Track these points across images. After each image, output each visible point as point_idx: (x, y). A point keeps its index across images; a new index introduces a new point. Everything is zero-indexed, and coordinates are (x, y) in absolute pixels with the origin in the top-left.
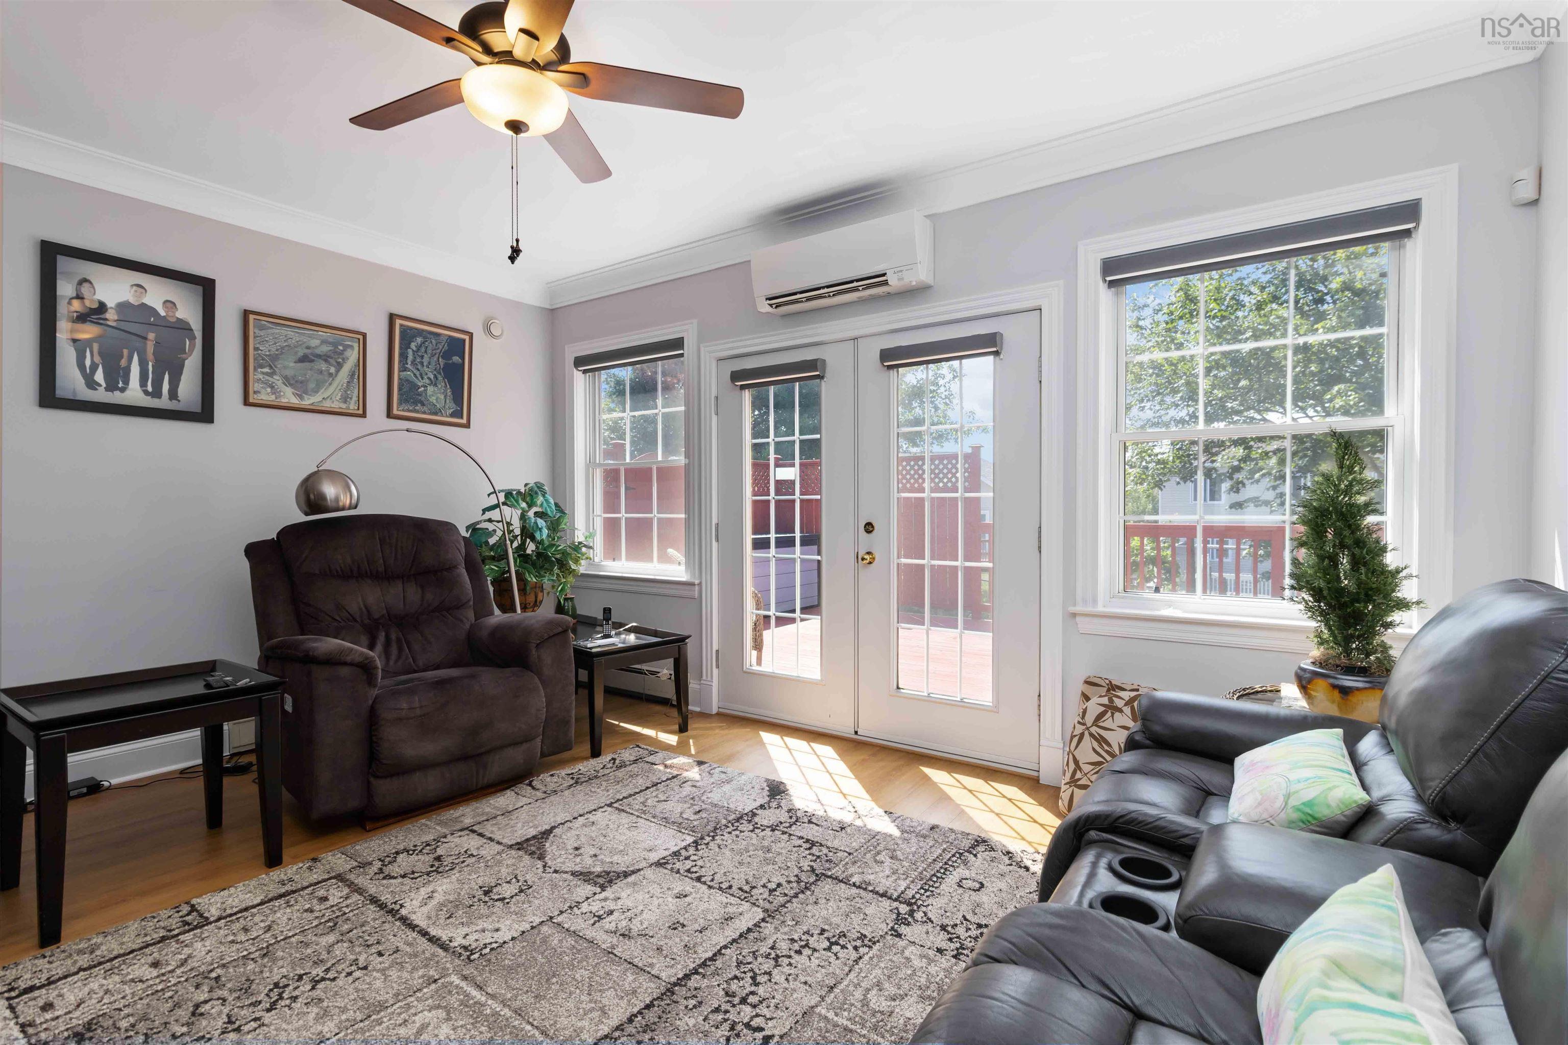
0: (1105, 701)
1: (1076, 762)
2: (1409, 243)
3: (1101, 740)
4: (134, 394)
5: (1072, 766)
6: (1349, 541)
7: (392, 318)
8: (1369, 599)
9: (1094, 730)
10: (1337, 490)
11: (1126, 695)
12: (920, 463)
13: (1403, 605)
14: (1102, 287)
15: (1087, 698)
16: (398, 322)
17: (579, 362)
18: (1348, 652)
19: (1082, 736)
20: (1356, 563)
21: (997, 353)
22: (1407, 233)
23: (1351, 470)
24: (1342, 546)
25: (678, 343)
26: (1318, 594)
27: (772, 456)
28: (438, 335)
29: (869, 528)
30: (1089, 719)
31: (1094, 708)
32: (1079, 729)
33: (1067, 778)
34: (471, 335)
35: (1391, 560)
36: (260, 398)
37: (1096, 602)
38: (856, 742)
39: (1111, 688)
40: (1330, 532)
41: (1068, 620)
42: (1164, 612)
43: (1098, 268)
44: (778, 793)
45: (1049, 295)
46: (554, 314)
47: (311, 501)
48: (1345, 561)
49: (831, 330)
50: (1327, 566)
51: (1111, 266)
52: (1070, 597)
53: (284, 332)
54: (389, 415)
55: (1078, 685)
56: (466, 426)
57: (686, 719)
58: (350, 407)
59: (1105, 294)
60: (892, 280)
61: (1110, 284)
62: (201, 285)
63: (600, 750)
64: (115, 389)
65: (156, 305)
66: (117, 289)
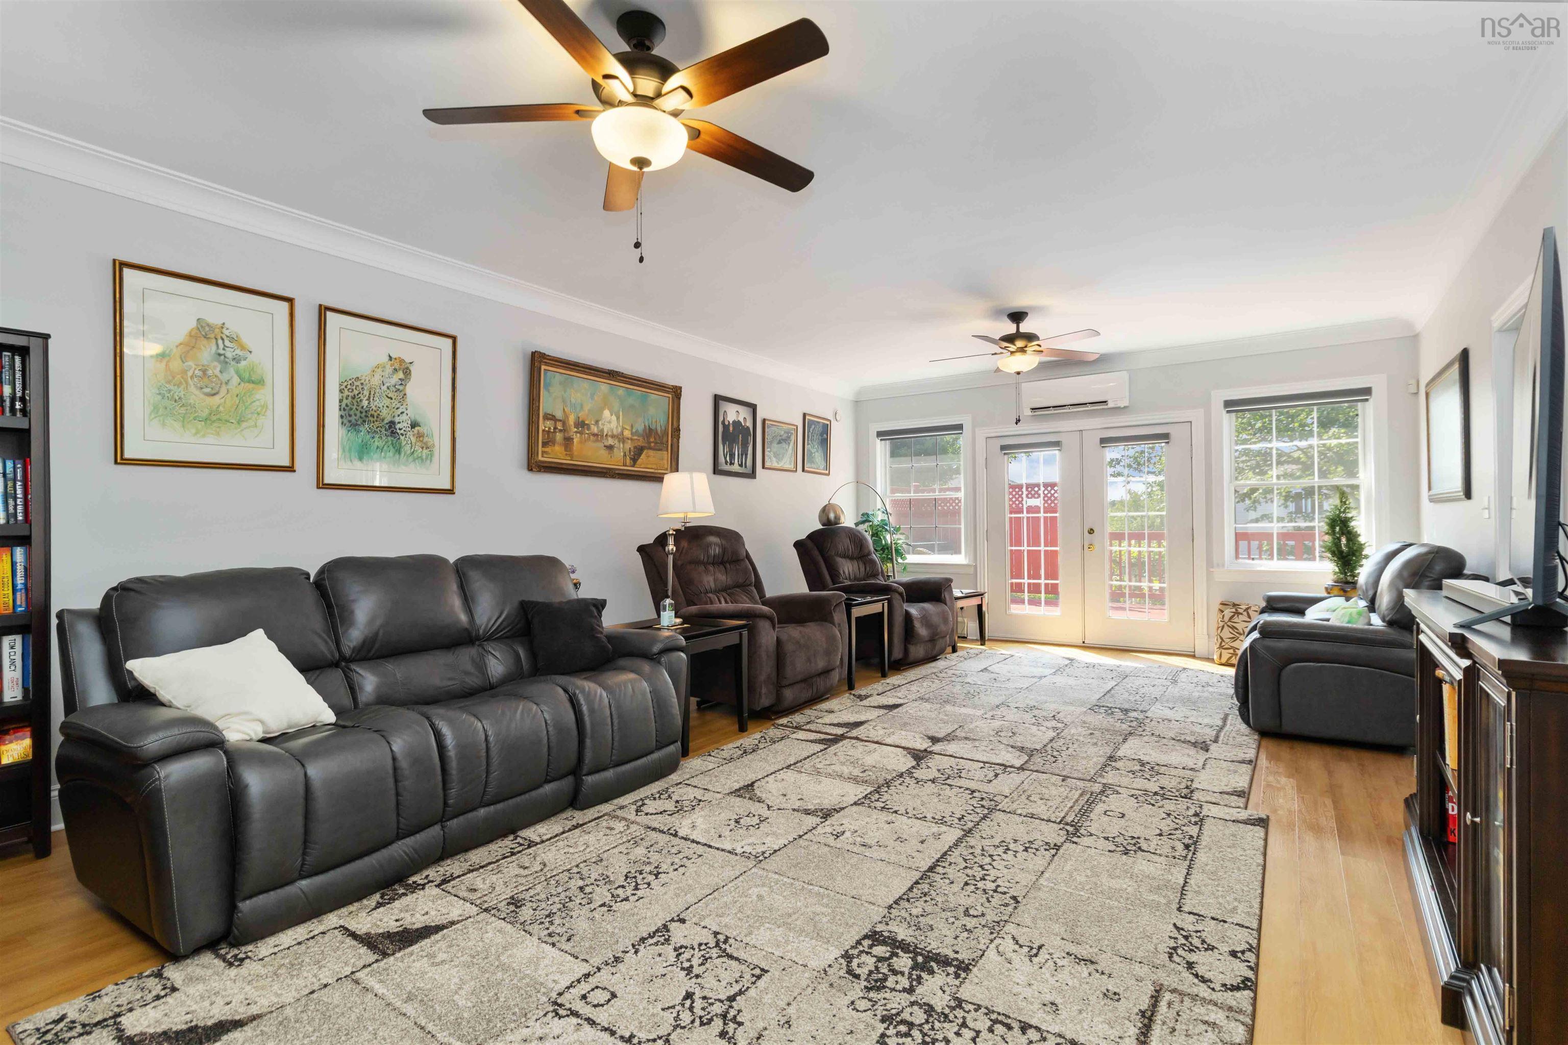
0: (1234, 610)
1: (1221, 638)
2: (1367, 403)
3: (1233, 628)
4: (736, 468)
5: (1220, 640)
6: (1345, 532)
7: (804, 415)
8: (1354, 555)
9: (1229, 623)
10: (1340, 512)
11: (1244, 607)
12: (1036, 489)
13: (1366, 557)
14: (1224, 412)
15: (1222, 612)
16: (807, 417)
17: (880, 434)
18: (1345, 574)
19: (1223, 627)
20: (1348, 540)
21: (1167, 443)
22: (1367, 400)
23: (1345, 503)
24: (1343, 534)
25: (960, 427)
26: (1333, 553)
27: (1025, 493)
28: (819, 422)
29: (1091, 531)
30: (1226, 619)
31: (1228, 612)
32: (1221, 624)
33: (1218, 646)
34: (830, 422)
35: (1362, 540)
36: (767, 464)
37: (1223, 566)
38: (1084, 646)
39: (1234, 605)
40: (1337, 529)
41: (1209, 574)
42: (1259, 569)
43: (1222, 404)
44: (1071, 660)
45: (1196, 416)
46: (858, 404)
47: (825, 519)
48: (1344, 540)
49: (1066, 426)
50: (1337, 543)
51: (1228, 404)
52: (1210, 563)
53: (774, 428)
54: (803, 470)
55: (1217, 606)
56: (828, 474)
57: (982, 639)
58: (792, 467)
59: (1226, 416)
60: (1111, 404)
61: (1228, 412)
62: (753, 408)
63: (954, 650)
64: (732, 464)
65: (742, 420)
66: (732, 414)
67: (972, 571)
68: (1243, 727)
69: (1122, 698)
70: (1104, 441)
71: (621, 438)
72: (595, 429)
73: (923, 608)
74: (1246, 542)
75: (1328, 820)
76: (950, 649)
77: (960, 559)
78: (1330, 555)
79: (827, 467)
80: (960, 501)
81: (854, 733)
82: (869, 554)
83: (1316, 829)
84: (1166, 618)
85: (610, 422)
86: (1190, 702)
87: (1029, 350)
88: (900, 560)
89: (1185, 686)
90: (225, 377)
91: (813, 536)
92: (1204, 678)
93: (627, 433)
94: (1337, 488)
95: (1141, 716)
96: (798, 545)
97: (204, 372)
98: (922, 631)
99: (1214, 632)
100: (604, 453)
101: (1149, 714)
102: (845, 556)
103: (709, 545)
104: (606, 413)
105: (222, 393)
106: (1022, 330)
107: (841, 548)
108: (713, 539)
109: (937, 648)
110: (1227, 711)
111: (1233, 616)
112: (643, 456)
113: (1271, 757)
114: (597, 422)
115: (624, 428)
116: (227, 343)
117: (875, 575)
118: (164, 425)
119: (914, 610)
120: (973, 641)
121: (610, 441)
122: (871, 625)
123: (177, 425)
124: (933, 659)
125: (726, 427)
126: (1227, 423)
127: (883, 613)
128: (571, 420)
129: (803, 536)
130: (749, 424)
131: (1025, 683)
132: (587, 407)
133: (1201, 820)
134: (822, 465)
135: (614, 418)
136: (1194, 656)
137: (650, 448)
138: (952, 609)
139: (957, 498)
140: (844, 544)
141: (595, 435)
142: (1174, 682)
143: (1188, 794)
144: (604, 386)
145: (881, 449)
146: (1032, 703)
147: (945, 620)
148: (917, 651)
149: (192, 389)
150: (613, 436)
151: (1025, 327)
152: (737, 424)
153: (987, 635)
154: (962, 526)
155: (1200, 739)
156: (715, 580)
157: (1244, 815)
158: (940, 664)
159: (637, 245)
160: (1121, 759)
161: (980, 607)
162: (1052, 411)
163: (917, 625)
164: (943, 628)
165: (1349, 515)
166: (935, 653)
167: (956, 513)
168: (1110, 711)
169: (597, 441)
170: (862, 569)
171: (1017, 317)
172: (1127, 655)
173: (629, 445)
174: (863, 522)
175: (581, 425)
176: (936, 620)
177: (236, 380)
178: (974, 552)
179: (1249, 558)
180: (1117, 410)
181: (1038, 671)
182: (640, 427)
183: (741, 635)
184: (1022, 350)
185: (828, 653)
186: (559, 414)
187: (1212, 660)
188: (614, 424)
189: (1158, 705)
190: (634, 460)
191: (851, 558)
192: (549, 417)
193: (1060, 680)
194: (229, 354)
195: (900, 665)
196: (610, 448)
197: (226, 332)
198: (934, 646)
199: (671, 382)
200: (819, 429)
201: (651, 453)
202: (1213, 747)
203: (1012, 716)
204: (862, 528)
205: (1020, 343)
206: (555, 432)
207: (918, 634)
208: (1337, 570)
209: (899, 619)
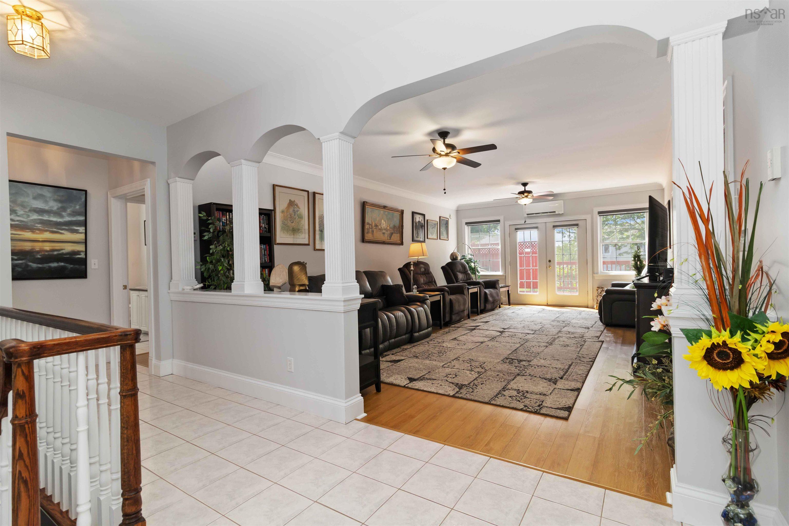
0: (602, 290)
1: (597, 300)
4: (419, 239)
7: (440, 217)
15: (598, 290)
17: (467, 223)
18: (639, 275)
19: (598, 296)
20: (640, 263)
21: (577, 227)
25: (498, 221)
26: (635, 268)
28: (445, 220)
29: (550, 261)
30: (599, 293)
32: (597, 295)
33: (596, 303)
34: (449, 219)
36: (429, 237)
37: (598, 273)
38: (548, 305)
39: (602, 288)
40: (636, 259)
41: (593, 277)
42: (611, 274)
43: (597, 213)
44: (544, 309)
45: (588, 217)
46: (458, 211)
47: (452, 258)
48: (638, 263)
49: (540, 221)
50: (636, 264)
51: (599, 213)
52: (593, 273)
53: (430, 223)
54: (440, 239)
55: (595, 288)
56: (448, 240)
57: (509, 304)
58: (436, 237)
59: (598, 217)
60: (557, 213)
61: (599, 216)
62: (424, 215)
63: (500, 307)
64: (418, 237)
65: (421, 221)
66: (418, 218)
67: (504, 278)
68: (601, 324)
69: (562, 318)
70: (554, 227)
71: (386, 230)
72: (380, 227)
73: (490, 291)
74: (606, 265)
75: (620, 341)
76: (498, 307)
77: (500, 273)
78: (634, 268)
79: (448, 237)
80: (499, 250)
81: (478, 328)
82: (467, 271)
83: (616, 343)
84: (577, 294)
85: (384, 224)
86: (585, 319)
87: (529, 197)
88: (478, 274)
89: (583, 315)
90: (295, 217)
91: (448, 264)
92: (591, 313)
93: (388, 228)
94: (636, 244)
95: (569, 322)
96: (443, 268)
97: (291, 215)
98: (490, 299)
99: (595, 298)
100: (382, 235)
101: (571, 322)
102: (460, 272)
103: (421, 268)
104: (383, 221)
105: (295, 222)
106: (526, 190)
107: (458, 269)
108: (422, 266)
109: (495, 306)
110: (597, 320)
111: (601, 292)
112: (393, 236)
113: (607, 330)
114: (380, 224)
115: (387, 226)
116: (295, 207)
117: (470, 279)
118: (283, 232)
119: (487, 291)
120: (506, 305)
121: (384, 231)
122: (474, 295)
123: (286, 232)
124: (493, 309)
125: (416, 223)
126: (599, 220)
127: (478, 291)
128: (373, 225)
129: (444, 265)
130: (423, 222)
131: (530, 315)
132: (377, 219)
133: (585, 342)
134: (446, 236)
135: (385, 223)
136: (588, 307)
137: (395, 233)
138: (499, 291)
139: (497, 249)
140: (460, 268)
141: (380, 229)
142: (580, 314)
143: (583, 337)
144: (382, 211)
145: (467, 229)
146: (533, 320)
147: (498, 295)
148: (489, 306)
149: (289, 222)
150: (385, 229)
151: (528, 188)
152: (419, 222)
153: (511, 302)
154: (500, 260)
155: (587, 327)
156: (424, 280)
157: (598, 340)
158: (496, 311)
159: (444, 190)
160: (563, 331)
161: (508, 291)
162: (535, 215)
163: (489, 296)
164: (497, 298)
165: (640, 254)
166: (494, 307)
167: (497, 255)
168: (558, 321)
169: (380, 231)
170: (465, 277)
171: (525, 185)
172: (564, 308)
173: (389, 232)
174: (463, 259)
175: (376, 226)
176: (495, 295)
177: (297, 217)
178: (505, 271)
179: (607, 270)
180: (559, 215)
181: (532, 313)
182: (392, 226)
183: (440, 296)
184: (527, 197)
185: (464, 304)
186: (370, 223)
187: (594, 308)
188: (385, 225)
189: (574, 320)
190: (390, 238)
191: (461, 273)
192: (368, 224)
193: (541, 315)
194: (296, 210)
195: (483, 311)
196: (384, 233)
197: (295, 203)
198: (494, 305)
199: (400, 208)
200: (445, 222)
201: (395, 235)
202: (591, 329)
203: (527, 323)
204: (463, 261)
205: (526, 194)
206: (369, 229)
207: (489, 300)
208: (636, 273)
209: (483, 294)
